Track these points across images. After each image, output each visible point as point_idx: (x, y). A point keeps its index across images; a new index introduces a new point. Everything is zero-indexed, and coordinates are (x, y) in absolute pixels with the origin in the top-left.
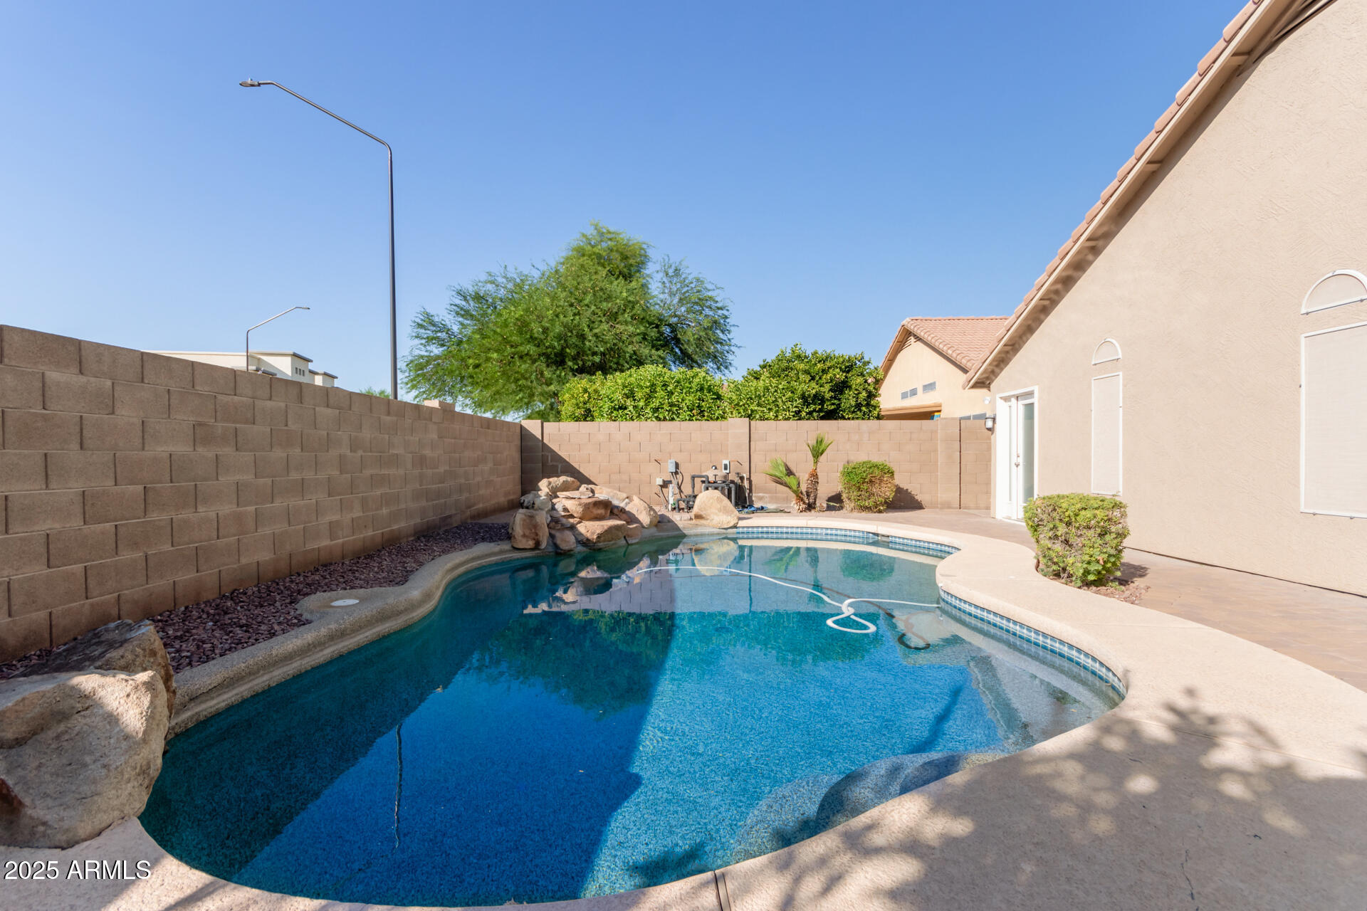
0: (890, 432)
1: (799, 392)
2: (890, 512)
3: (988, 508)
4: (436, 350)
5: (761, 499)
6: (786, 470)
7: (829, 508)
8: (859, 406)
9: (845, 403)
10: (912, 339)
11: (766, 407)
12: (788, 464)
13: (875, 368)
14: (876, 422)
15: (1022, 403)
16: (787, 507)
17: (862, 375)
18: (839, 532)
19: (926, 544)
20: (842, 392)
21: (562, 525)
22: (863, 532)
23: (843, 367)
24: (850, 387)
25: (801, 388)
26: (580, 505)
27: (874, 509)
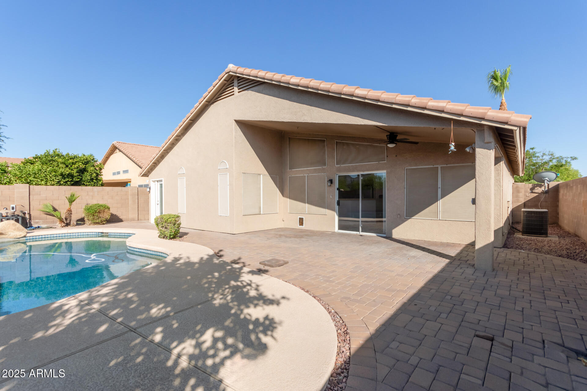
0: (108, 192)
1: (59, 172)
2: (108, 224)
3: (149, 220)
5: (37, 223)
6: (53, 209)
7: (77, 224)
8: (92, 179)
9: (85, 178)
10: (117, 151)
11: (39, 179)
12: (54, 206)
13: (100, 164)
14: (101, 188)
15: (159, 183)
16: (54, 226)
17: (93, 166)
18: (84, 234)
19: (124, 234)
20: (83, 173)
22: (96, 233)
23: (84, 162)
24: (87, 171)
25: (61, 170)
27: (102, 223)
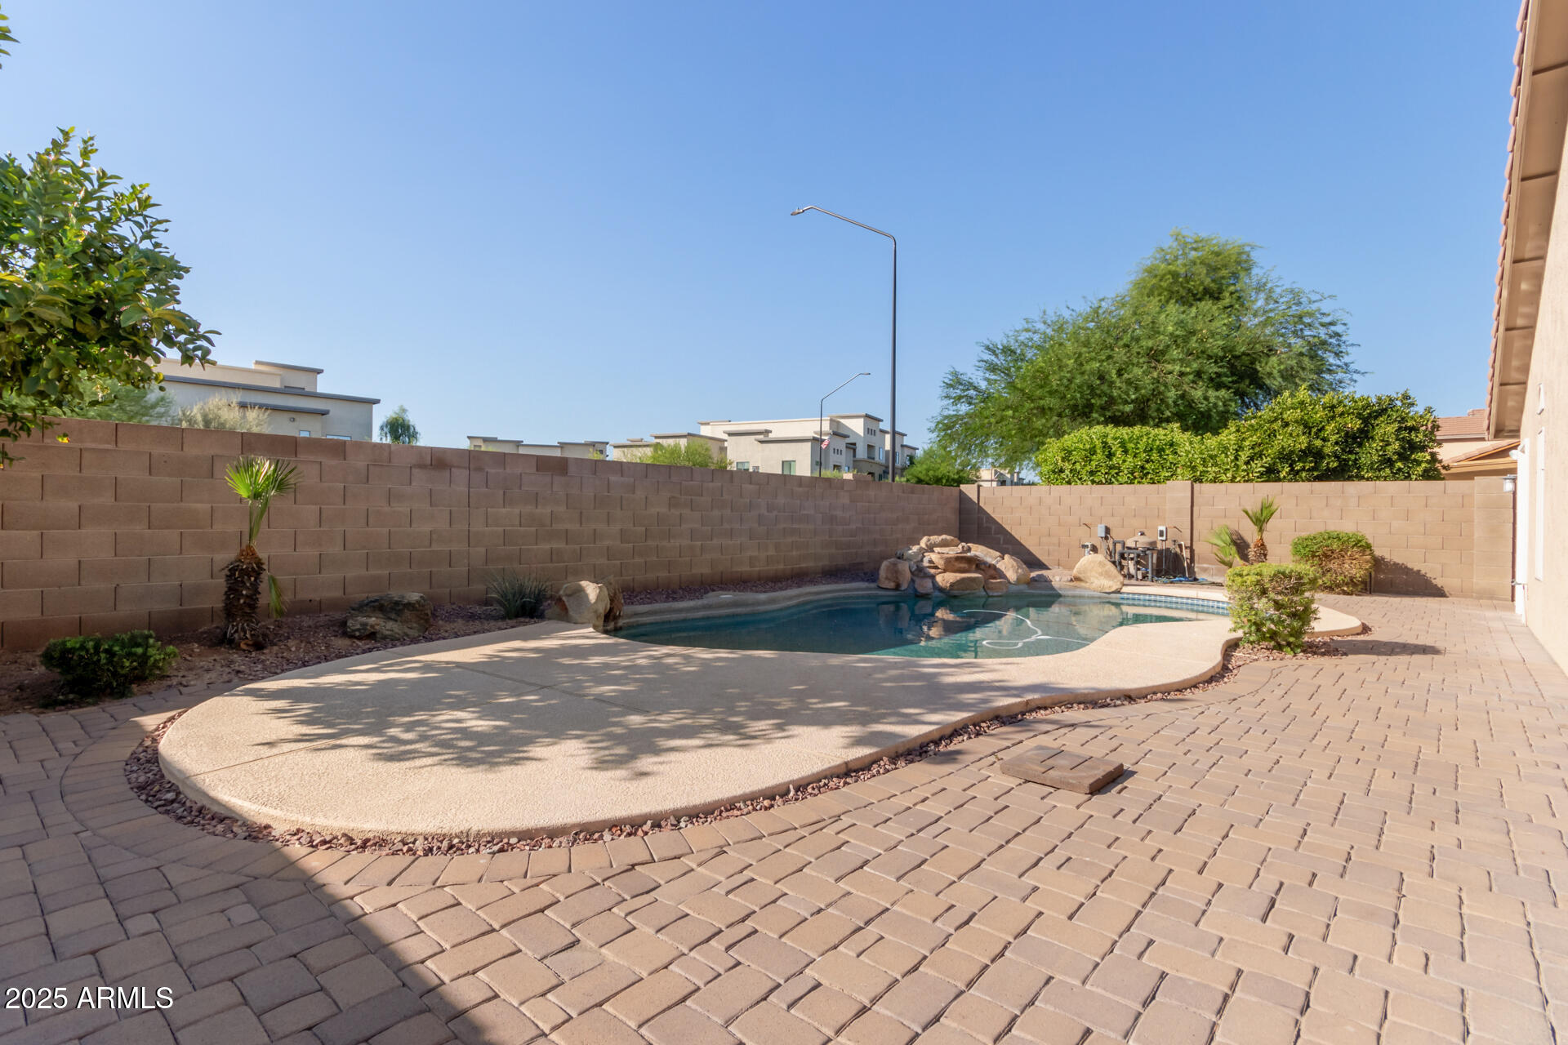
4: (964, 408)
5: (1205, 570)
6: (1233, 540)
12: (1240, 533)
21: (925, 574)
26: (941, 558)
